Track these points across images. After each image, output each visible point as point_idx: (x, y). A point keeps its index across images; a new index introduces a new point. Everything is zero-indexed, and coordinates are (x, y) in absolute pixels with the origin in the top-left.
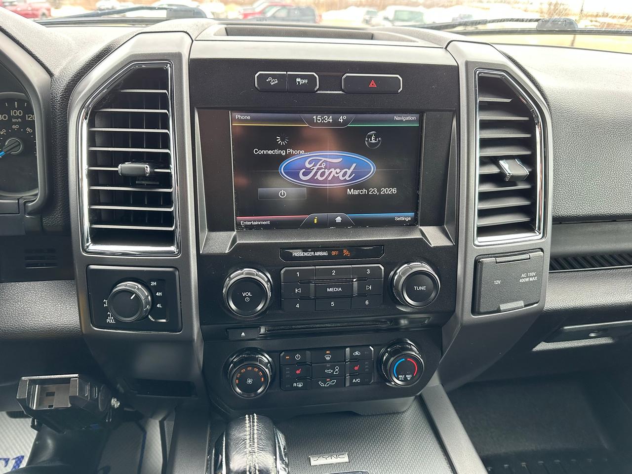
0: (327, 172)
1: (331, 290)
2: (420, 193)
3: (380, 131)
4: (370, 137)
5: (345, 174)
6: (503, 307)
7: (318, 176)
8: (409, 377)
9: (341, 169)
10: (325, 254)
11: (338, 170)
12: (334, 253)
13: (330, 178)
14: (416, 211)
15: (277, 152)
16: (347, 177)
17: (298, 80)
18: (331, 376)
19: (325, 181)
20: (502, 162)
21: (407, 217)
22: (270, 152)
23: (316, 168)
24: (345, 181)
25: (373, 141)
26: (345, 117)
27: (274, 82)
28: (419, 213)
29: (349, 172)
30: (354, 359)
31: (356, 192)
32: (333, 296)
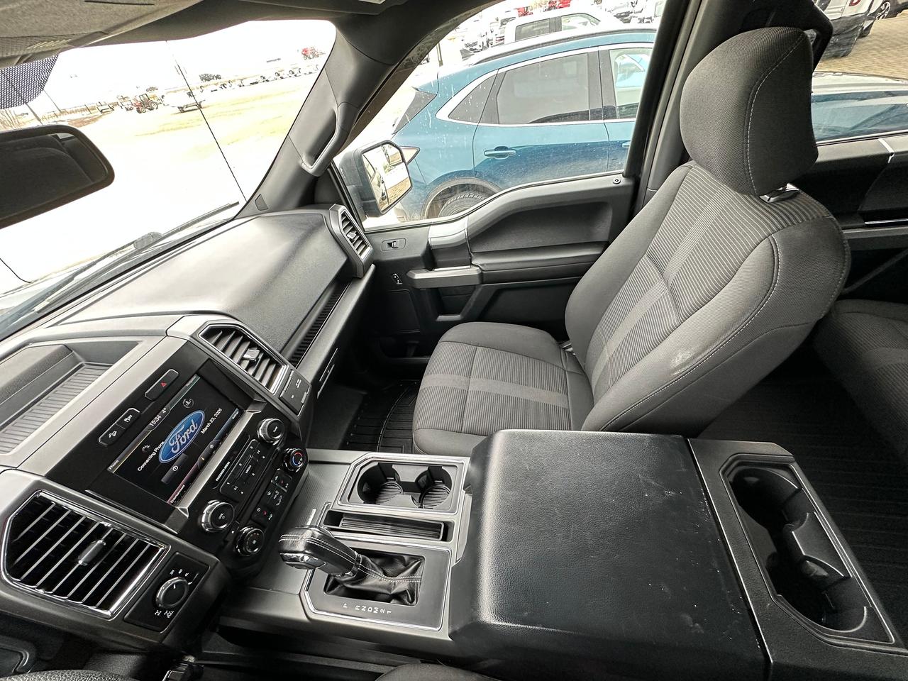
0: (184, 437)
1: (247, 471)
2: (231, 400)
3: (187, 397)
4: (185, 403)
5: (193, 428)
6: (303, 402)
7: (182, 443)
8: (301, 460)
9: (189, 428)
10: (229, 463)
11: (188, 430)
12: (231, 459)
13: (188, 437)
14: (237, 407)
15: (151, 457)
16: (195, 428)
17: (126, 420)
18: (278, 497)
19: (188, 441)
20: (246, 356)
21: (236, 413)
22: (147, 461)
23: (177, 441)
24: (196, 430)
25: (189, 403)
26: (165, 409)
27: (115, 433)
28: (239, 406)
29: (193, 425)
30: (278, 481)
31: (206, 429)
32: (251, 471)
